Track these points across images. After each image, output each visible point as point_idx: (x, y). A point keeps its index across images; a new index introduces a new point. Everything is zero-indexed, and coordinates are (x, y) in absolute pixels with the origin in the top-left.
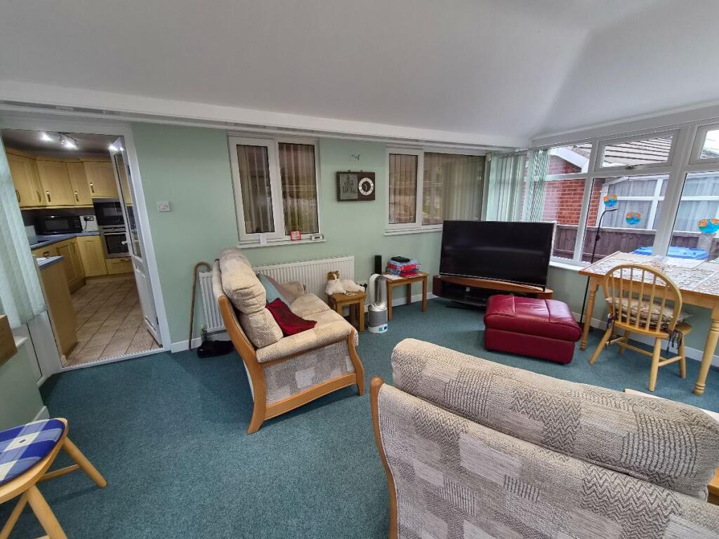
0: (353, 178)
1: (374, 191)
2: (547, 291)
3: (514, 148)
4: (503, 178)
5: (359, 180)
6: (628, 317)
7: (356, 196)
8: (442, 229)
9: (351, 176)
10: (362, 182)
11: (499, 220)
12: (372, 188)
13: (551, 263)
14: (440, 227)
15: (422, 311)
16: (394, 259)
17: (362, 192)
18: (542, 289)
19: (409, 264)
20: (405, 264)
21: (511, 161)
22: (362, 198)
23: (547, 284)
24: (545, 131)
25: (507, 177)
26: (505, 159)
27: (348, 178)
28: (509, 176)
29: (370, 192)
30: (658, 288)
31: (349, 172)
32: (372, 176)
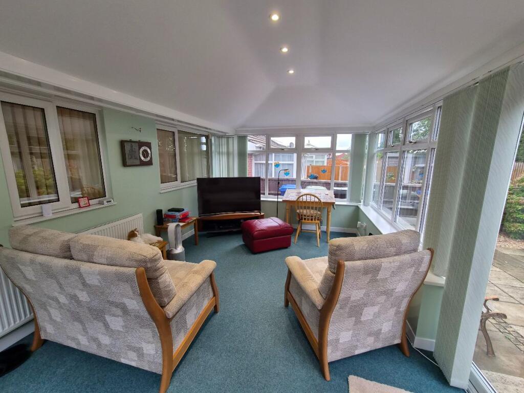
0: (136, 147)
1: (151, 158)
2: (262, 214)
3: (226, 133)
4: (221, 150)
5: (140, 148)
6: (307, 218)
7: (138, 162)
8: (196, 184)
9: (133, 144)
10: (142, 150)
11: (221, 177)
12: (150, 155)
13: (262, 199)
14: (195, 183)
15: (196, 244)
16: (169, 210)
17: (142, 158)
18: (259, 213)
19: (183, 212)
20: (182, 213)
21: (224, 140)
22: (143, 164)
23: (262, 210)
24: (243, 127)
25: (223, 150)
26: (221, 139)
27: (132, 146)
28: (224, 149)
29: (149, 159)
30: (316, 202)
31: (131, 141)
32: (148, 145)
